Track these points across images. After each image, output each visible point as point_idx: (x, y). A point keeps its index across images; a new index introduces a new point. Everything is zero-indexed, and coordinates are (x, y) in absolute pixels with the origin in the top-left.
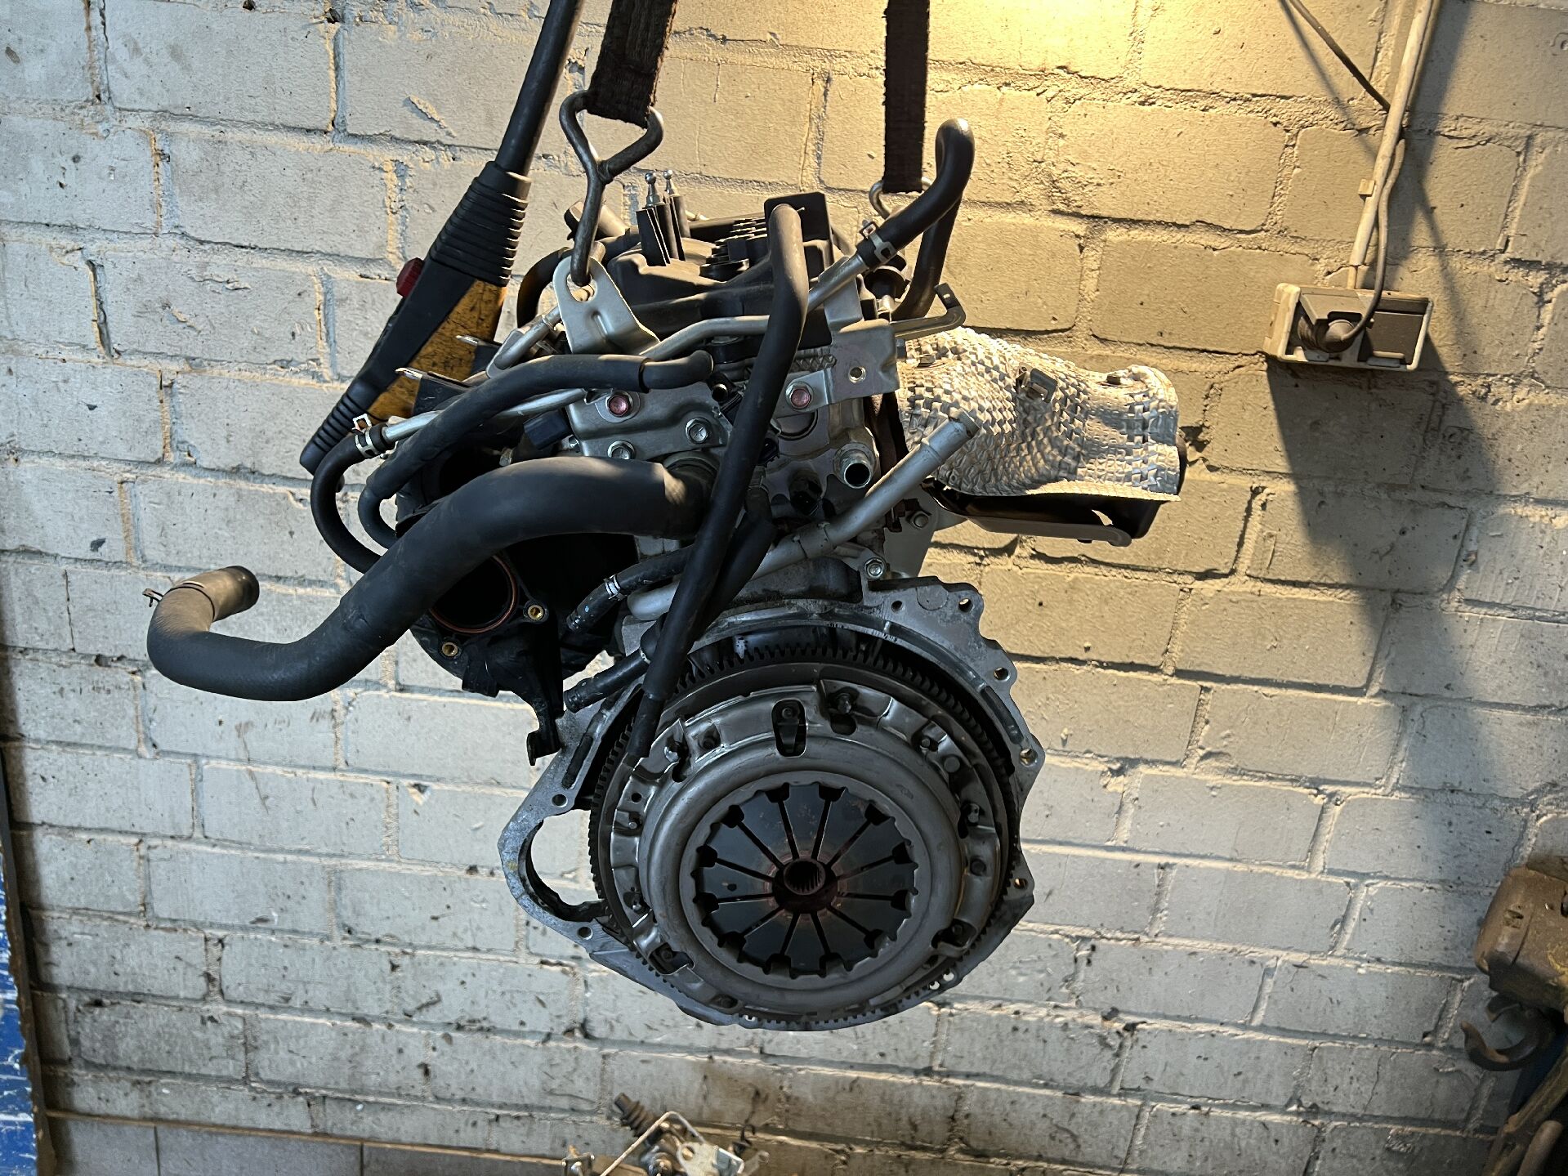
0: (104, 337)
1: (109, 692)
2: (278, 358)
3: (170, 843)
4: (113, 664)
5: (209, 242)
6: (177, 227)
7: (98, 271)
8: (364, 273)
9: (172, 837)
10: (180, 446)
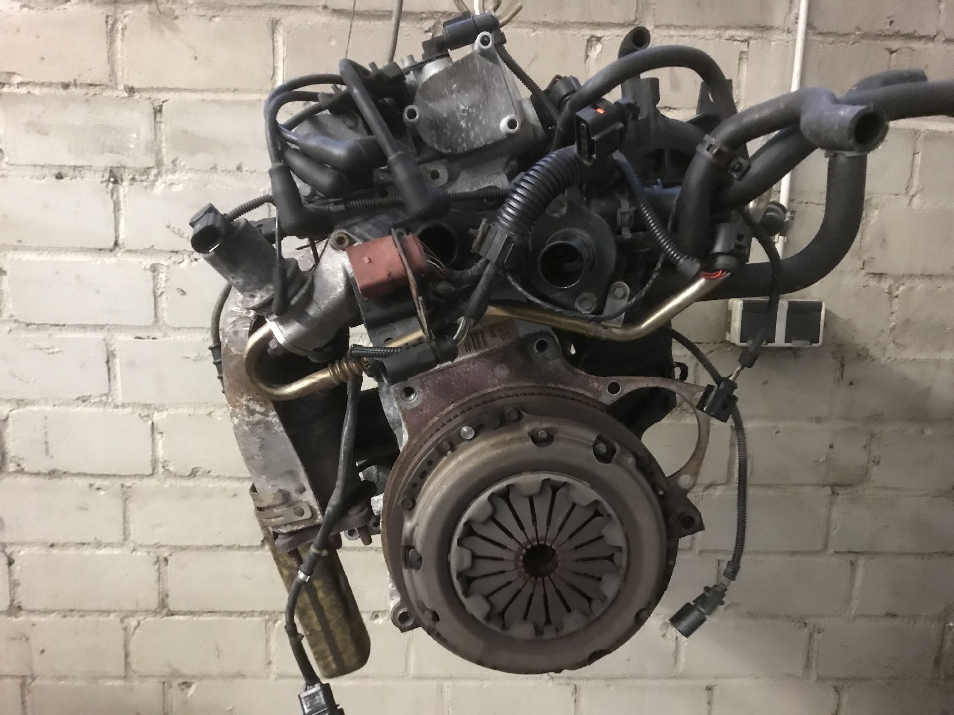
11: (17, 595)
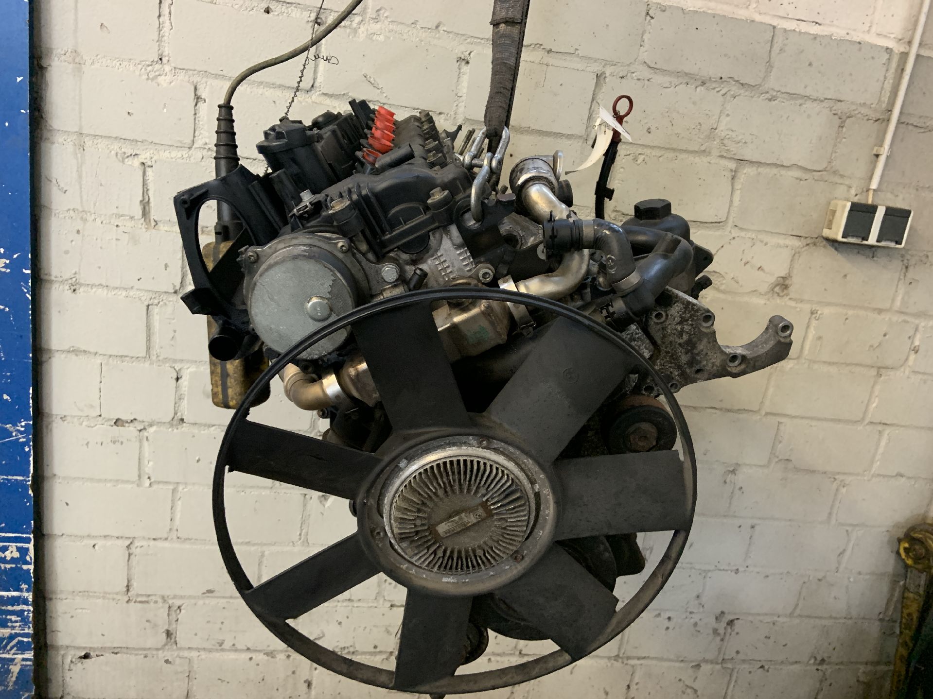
0: (145, 213)
1: (122, 443)
3: (152, 543)
4: (126, 425)
7: (149, 170)
9: (154, 539)
11: (181, 408)
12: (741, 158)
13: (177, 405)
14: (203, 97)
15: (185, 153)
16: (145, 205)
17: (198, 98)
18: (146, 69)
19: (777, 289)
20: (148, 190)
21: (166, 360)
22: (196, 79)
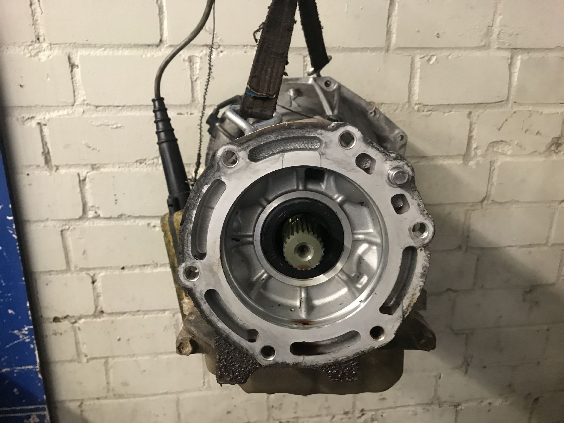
0: (47, 161)
1: (61, 334)
2: (139, 159)
3: (96, 401)
4: (62, 320)
5: (100, 106)
6: (84, 100)
7: (44, 127)
8: (180, 112)
9: (98, 399)
10: (91, 208)
12: (515, 47)
13: (96, 301)
14: (76, 64)
15: (70, 110)
16: (46, 155)
17: (72, 66)
18: (28, 49)
19: (553, 148)
20: (46, 143)
21: (82, 270)
22: (68, 50)
